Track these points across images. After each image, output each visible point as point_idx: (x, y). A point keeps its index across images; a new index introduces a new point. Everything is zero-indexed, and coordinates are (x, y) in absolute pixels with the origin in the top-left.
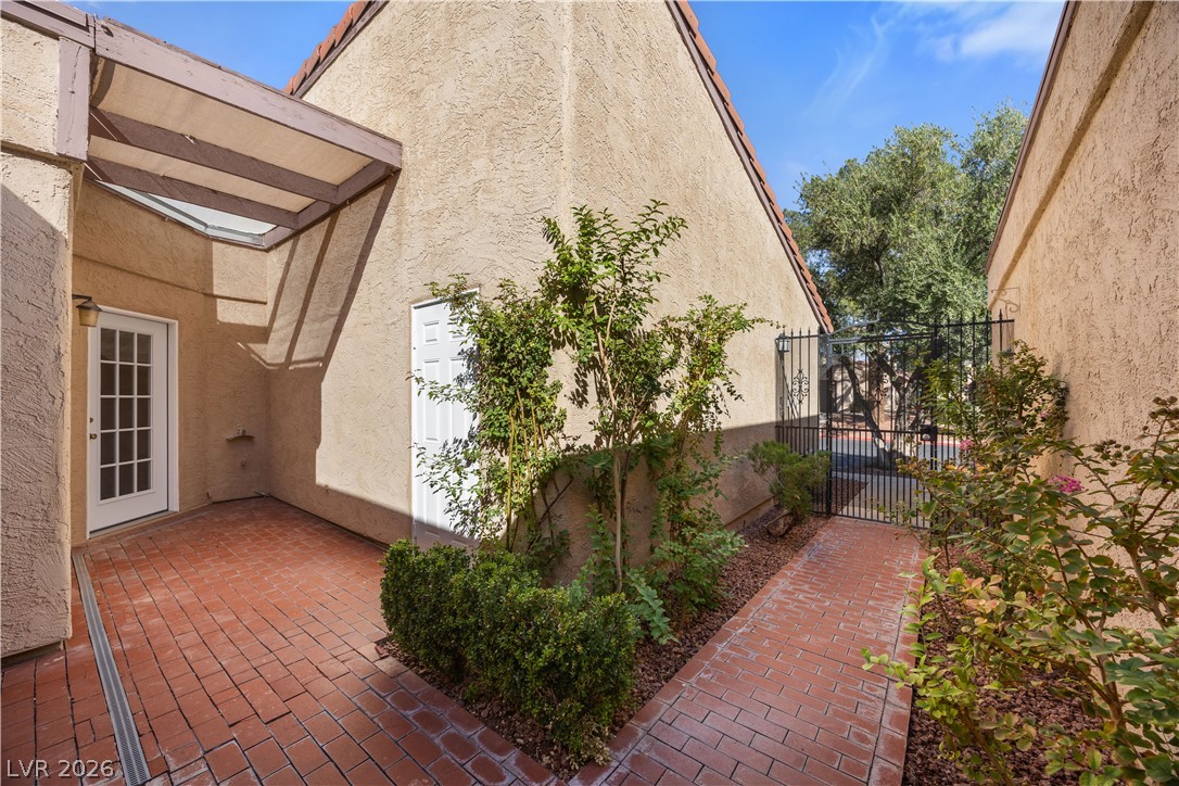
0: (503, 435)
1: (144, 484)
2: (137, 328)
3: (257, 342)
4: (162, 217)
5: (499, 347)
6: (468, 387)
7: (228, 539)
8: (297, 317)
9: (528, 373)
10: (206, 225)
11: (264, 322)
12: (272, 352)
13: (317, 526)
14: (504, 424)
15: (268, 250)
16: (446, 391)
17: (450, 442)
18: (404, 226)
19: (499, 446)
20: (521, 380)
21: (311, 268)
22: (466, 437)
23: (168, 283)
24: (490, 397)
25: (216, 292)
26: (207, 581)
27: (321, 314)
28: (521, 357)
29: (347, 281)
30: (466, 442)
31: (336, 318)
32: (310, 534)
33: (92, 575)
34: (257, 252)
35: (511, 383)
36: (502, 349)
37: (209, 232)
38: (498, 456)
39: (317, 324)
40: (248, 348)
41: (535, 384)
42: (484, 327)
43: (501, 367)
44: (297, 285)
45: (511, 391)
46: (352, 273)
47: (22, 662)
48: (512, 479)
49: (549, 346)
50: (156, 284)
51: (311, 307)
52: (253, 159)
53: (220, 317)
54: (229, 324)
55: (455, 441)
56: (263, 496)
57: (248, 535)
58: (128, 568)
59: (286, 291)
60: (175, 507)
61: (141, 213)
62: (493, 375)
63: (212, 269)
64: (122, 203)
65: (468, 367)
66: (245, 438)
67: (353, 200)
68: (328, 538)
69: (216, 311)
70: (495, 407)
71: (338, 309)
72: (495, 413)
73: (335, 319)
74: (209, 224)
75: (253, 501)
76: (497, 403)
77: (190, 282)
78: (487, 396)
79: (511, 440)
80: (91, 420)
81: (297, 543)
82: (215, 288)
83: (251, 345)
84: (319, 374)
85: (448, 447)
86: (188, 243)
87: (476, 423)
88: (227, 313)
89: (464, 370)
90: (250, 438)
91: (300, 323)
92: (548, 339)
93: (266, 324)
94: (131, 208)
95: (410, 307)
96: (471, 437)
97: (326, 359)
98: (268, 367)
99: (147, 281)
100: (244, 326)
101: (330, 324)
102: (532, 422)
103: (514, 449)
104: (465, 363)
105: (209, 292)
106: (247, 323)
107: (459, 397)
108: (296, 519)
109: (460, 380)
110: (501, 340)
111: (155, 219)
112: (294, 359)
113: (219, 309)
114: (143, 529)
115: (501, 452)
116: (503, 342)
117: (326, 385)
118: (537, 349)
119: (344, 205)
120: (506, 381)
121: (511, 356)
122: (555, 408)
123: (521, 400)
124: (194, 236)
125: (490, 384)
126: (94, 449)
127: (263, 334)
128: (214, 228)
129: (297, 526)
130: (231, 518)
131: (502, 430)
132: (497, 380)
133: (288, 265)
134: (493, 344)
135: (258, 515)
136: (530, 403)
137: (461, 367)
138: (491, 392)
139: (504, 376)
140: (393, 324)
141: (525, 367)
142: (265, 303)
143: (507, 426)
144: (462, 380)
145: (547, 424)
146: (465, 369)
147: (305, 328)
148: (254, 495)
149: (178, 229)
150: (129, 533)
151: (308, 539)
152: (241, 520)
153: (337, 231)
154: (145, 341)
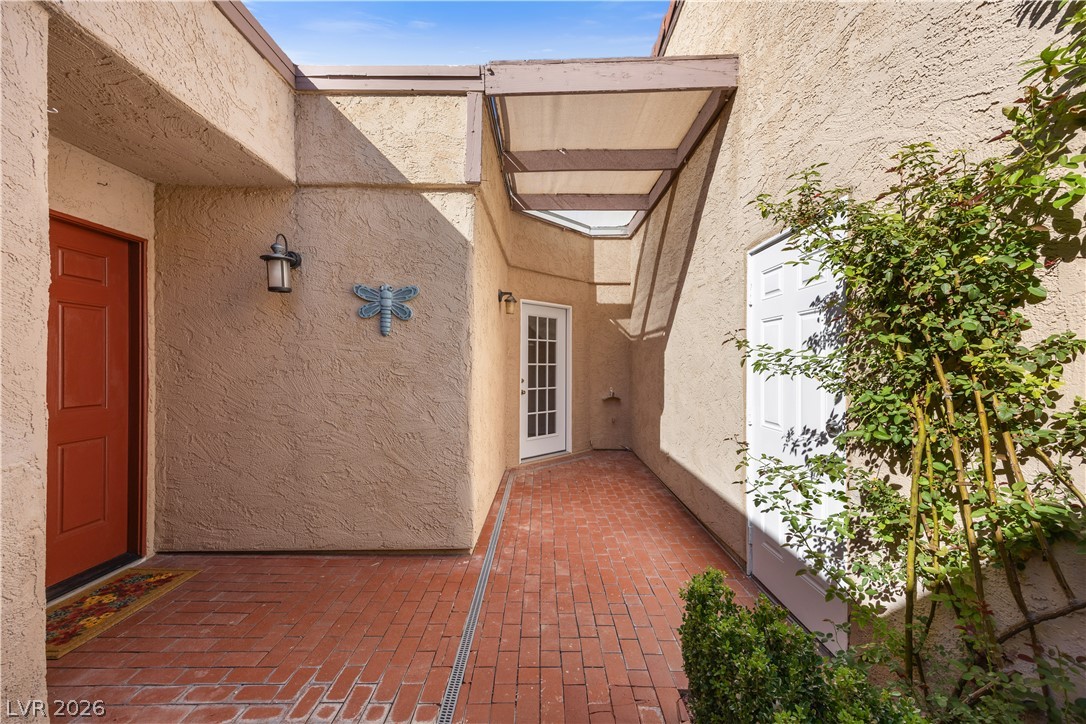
0: (897, 438)
1: (552, 430)
2: (548, 314)
3: (623, 318)
4: (562, 228)
5: (889, 275)
6: (825, 353)
7: (592, 486)
8: (648, 292)
9: (969, 322)
10: (589, 228)
11: (627, 300)
12: (632, 326)
13: (659, 492)
14: (899, 420)
15: (630, 238)
16: (784, 360)
17: (798, 431)
18: (739, 156)
19: (887, 454)
20: (947, 336)
21: (658, 241)
22: (822, 428)
23: (565, 278)
24: (869, 370)
25: (596, 281)
26: (565, 525)
27: (664, 284)
28: (946, 289)
29: (684, 245)
30: (823, 435)
31: (676, 285)
32: (651, 498)
33: (511, 494)
34: (624, 241)
35: (918, 341)
36: (897, 280)
37: (593, 233)
38: (885, 470)
39: (662, 295)
40: (617, 323)
41: (987, 343)
42: (857, 249)
43: (894, 315)
44: (649, 261)
45: (918, 358)
46: (688, 234)
47: (451, 555)
48: (919, 521)
49: (1034, 257)
50: (558, 279)
51: (657, 279)
52: (606, 150)
53: (598, 301)
54: (605, 304)
55: (806, 431)
56: (626, 450)
57: (606, 486)
58: (529, 494)
59: (642, 269)
60: (570, 450)
61: (550, 228)
62: (875, 329)
63: (593, 262)
64: (539, 223)
65: (828, 323)
66: (614, 400)
67: (688, 157)
68: (665, 508)
69: (595, 295)
70: (879, 385)
71: (677, 276)
72: (879, 398)
73: (674, 288)
74: (591, 226)
75: (620, 453)
76: (884, 380)
77: (580, 275)
78: (862, 367)
79: (917, 451)
80: (523, 381)
81: (638, 506)
82: (595, 277)
83: (619, 321)
84: (662, 343)
85: (794, 437)
86: (578, 244)
87: (841, 409)
88: (605, 296)
89: (820, 328)
90: (618, 400)
91: (650, 296)
92: (1031, 243)
93: (630, 302)
94: (544, 226)
95: (745, 255)
96: (832, 429)
97: (667, 328)
98: (632, 339)
99: (553, 279)
100: (614, 306)
101: (670, 294)
102: (976, 422)
103: (924, 468)
104: (822, 316)
105: (591, 281)
106: (617, 302)
107: (805, 370)
108: (645, 479)
109: (813, 343)
110: (895, 260)
111: (557, 231)
112: (646, 330)
113: (598, 293)
114: (549, 463)
115: (891, 465)
116: (900, 265)
117: (668, 353)
118: (996, 269)
119: (683, 165)
120: (905, 339)
121: (919, 289)
122: (1054, 396)
123: (946, 378)
124: (583, 239)
125: (868, 347)
126: (524, 401)
127: (626, 311)
128: (595, 229)
129: (643, 487)
130: (600, 466)
131: (893, 429)
132: (884, 339)
133: (643, 245)
134: (875, 275)
135: (619, 467)
136: (971, 385)
137: (817, 324)
138: (871, 360)
139: (901, 330)
140: (727, 280)
141: (957, 312)
142: (629, 284)
143: (906, 423)
144: (817, 343)
145: (1029, 432)
146: (822, 326)
147: (654, 300)
148: (620, 448)
149: (572, 235)
150: (541, 464)
151: (649, 504)
152: (606, 469)
153: (677, 196)
154: (553, 322)
